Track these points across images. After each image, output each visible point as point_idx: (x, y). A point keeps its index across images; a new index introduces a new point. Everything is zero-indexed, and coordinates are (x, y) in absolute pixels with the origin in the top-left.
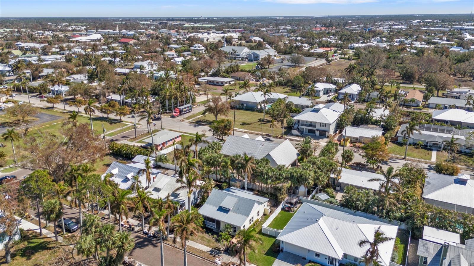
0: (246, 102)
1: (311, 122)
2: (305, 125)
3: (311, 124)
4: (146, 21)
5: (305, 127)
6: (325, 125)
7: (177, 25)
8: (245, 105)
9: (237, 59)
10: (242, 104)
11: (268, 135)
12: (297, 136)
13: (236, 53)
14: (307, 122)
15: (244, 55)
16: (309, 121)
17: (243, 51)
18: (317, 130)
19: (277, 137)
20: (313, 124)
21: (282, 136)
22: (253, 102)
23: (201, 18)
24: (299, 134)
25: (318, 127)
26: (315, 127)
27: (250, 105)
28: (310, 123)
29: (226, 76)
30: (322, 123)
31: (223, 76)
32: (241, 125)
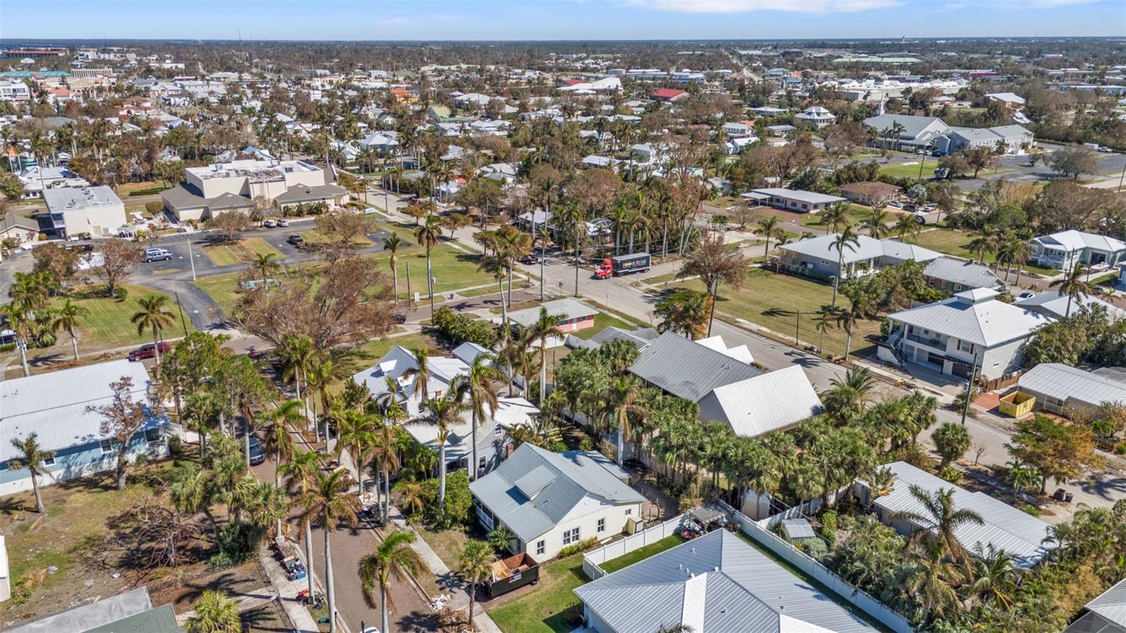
0: (815, 260)
1: (938, 335)
2: (919, 340)
3: (937, 341)
4: (756, 48)
5: (917, 345)
6: (971, 348)
7: (821, 58)
8: (810, 266)
9: (903, 147)
10: (804, 263)
11: (811, 349)
12: (889, 365)
13: (902, 134)
14: (926, 332)
15: (925, 139)
16: (932, 332)
17: (927, 129)
18: (949, 358)
19: (829, 358)
20: (942, 339)
21: (844, 359)
22: (831, 262)
23: (901, 40)
24: (895, 360)
25: (951, 350)
26: (944, 347)
27: (822, 266)
28: (934, 337)
29: (827, 189)
30: (965, 342)
31: (820, 191)
32: (763, 314)
